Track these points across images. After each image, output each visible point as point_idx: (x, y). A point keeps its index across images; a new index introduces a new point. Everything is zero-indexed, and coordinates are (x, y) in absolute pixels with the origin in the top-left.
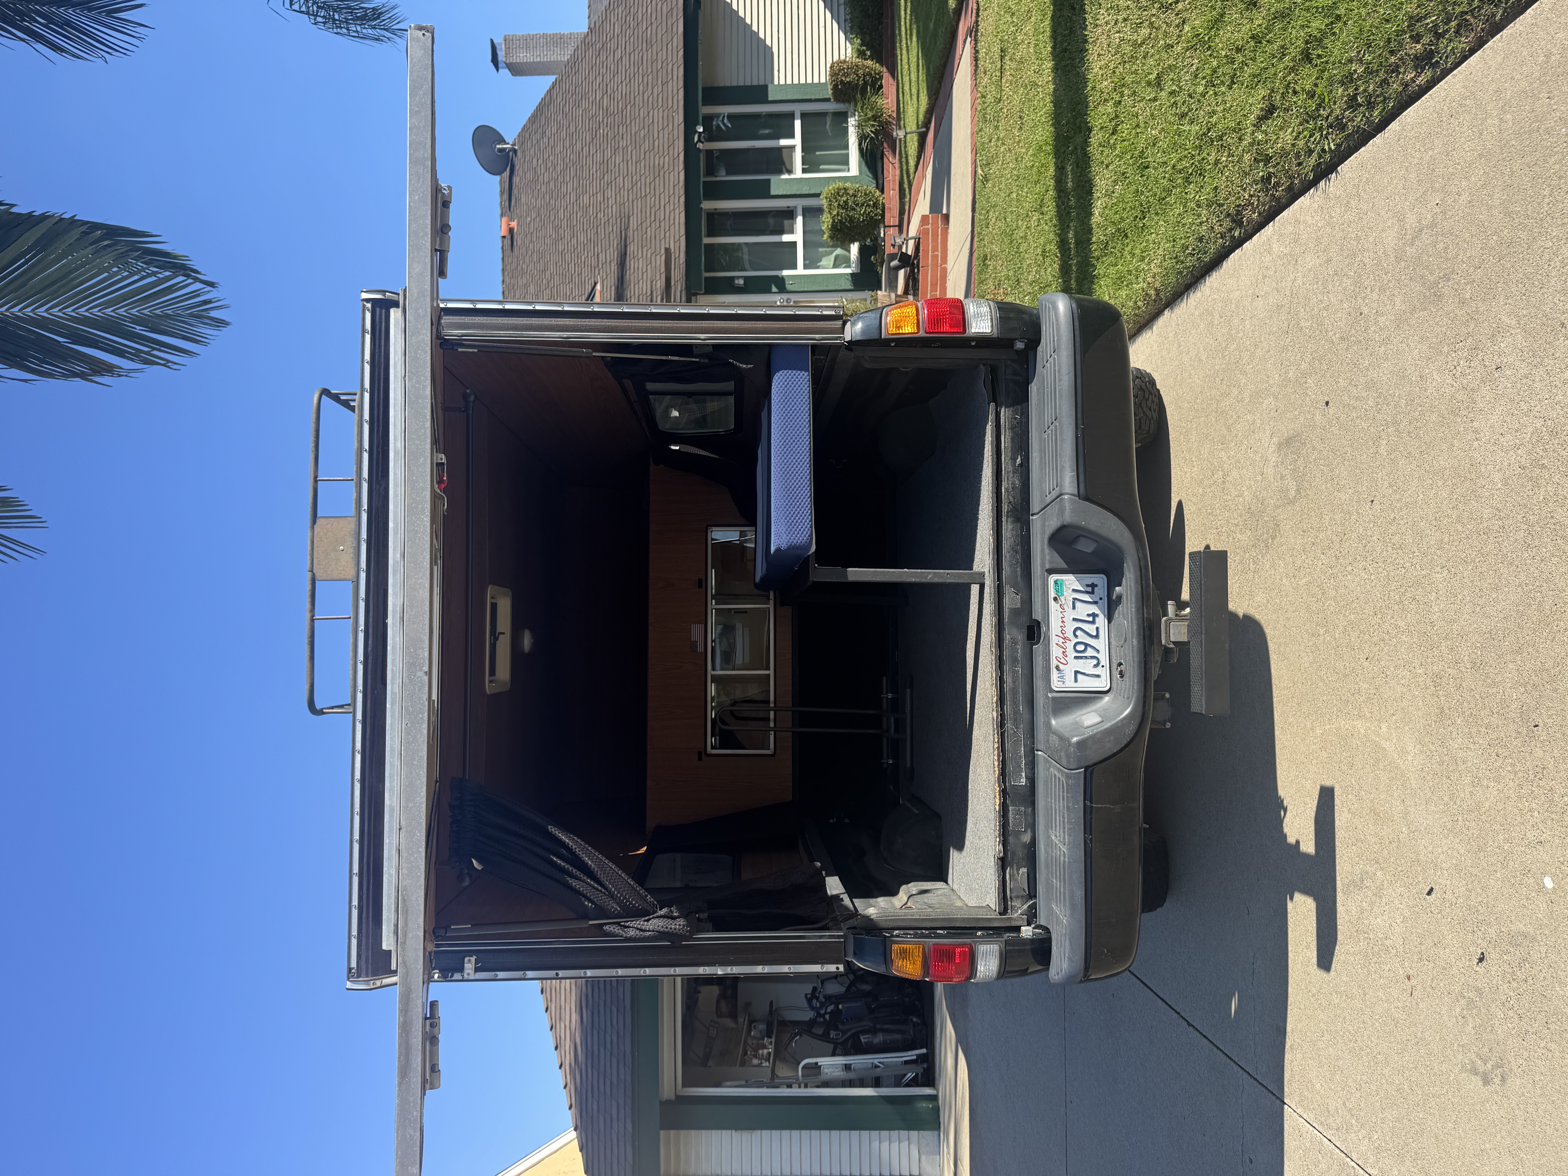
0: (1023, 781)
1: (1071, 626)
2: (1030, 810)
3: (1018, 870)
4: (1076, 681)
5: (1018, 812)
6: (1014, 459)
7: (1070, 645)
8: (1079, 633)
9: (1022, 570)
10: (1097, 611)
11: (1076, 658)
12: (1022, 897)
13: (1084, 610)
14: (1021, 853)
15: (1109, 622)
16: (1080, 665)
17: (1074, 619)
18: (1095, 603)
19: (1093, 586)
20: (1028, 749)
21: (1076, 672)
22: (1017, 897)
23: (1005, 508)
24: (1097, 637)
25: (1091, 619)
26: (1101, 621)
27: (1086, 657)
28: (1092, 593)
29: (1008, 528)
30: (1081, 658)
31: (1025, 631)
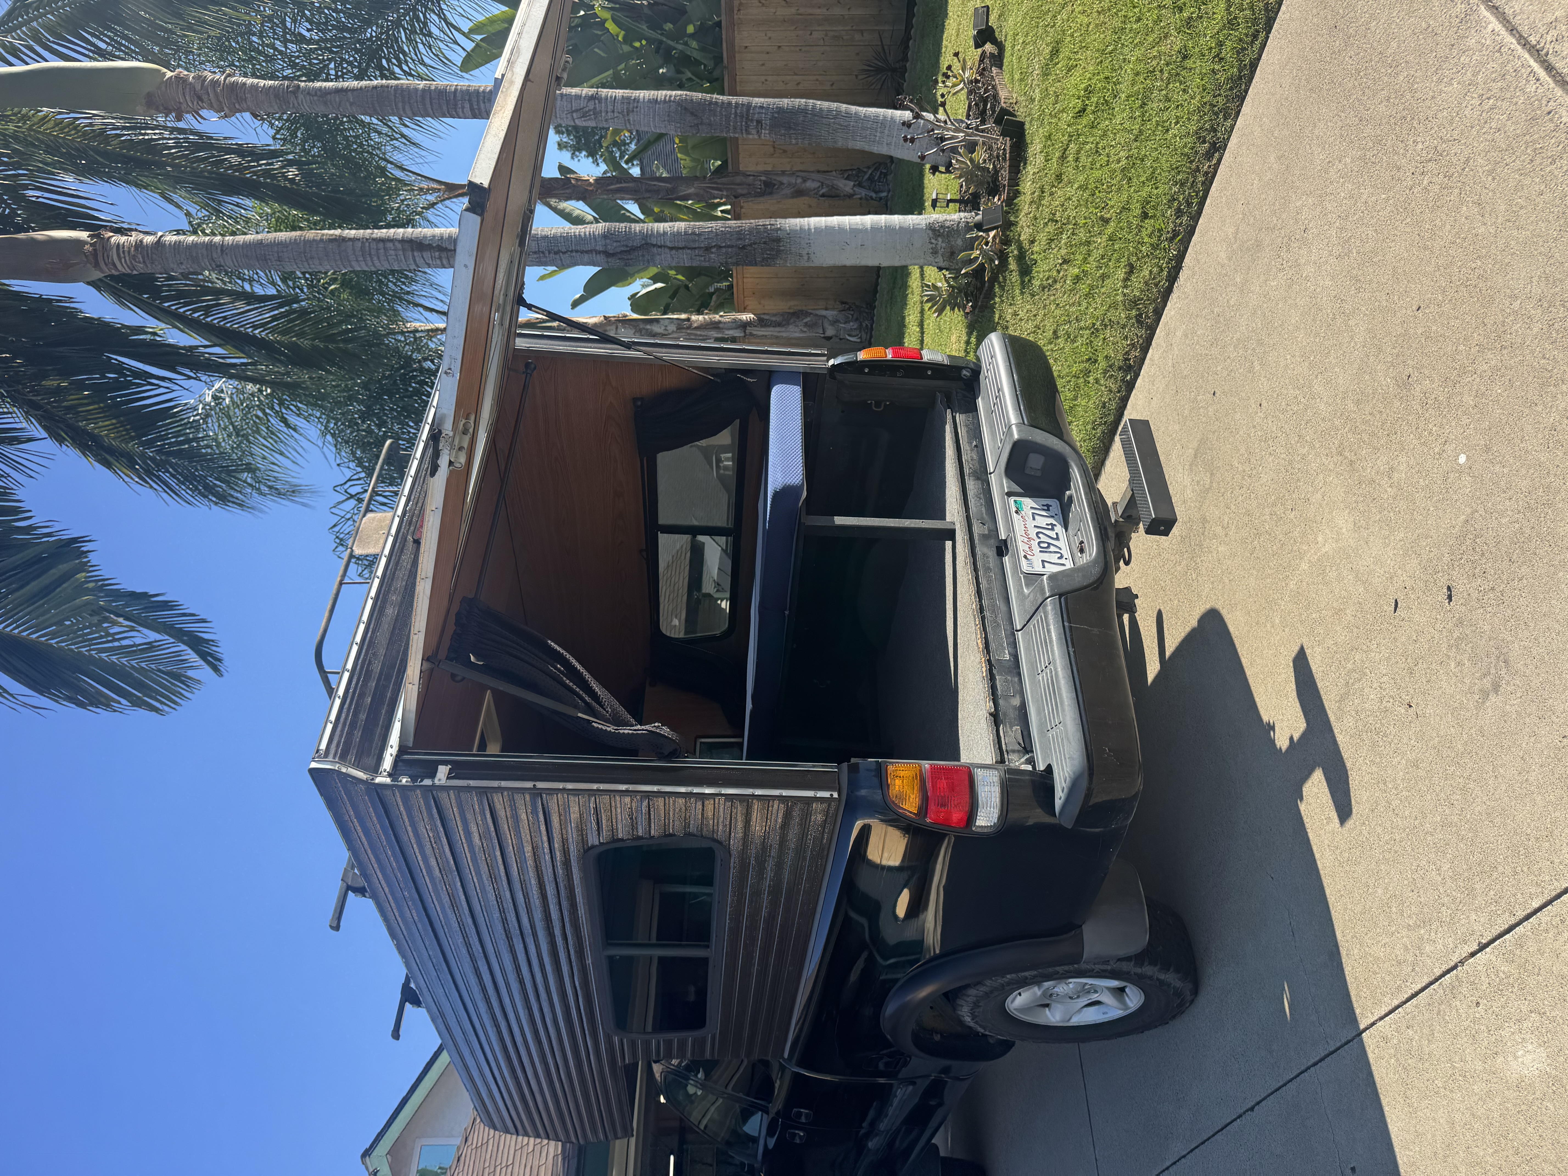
0: (1007, 657)
1: (1033, 532)
2: (1016, 679)
3: (1011, 728)
4: (1044, 567)
5: (1006, 681)
6: (970, 443)
7: (1035, 544)
8: (1040, 535)
9: (987, 510)
10: (1055, 522)
11: (1041, 551)
12: (1018, 751)
13: (1043, 522)
14: (1012, 714)
15: (1066, 530)
16: (1046, 557)
17: (1035, 526)
18: (1052, 517)
19: (1048, 506)
20: (1009, 633)
21: (1043, 561)
22: (1014, 751)
23: (967, 471)
24: (1057, 539)
25: (1050, 527)
26: (1059, 529)
27: (1050, 552)
28: (1048, 510)
29: (971, 484)
30: (1046, 552)
31: (995, 549)
